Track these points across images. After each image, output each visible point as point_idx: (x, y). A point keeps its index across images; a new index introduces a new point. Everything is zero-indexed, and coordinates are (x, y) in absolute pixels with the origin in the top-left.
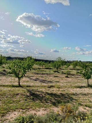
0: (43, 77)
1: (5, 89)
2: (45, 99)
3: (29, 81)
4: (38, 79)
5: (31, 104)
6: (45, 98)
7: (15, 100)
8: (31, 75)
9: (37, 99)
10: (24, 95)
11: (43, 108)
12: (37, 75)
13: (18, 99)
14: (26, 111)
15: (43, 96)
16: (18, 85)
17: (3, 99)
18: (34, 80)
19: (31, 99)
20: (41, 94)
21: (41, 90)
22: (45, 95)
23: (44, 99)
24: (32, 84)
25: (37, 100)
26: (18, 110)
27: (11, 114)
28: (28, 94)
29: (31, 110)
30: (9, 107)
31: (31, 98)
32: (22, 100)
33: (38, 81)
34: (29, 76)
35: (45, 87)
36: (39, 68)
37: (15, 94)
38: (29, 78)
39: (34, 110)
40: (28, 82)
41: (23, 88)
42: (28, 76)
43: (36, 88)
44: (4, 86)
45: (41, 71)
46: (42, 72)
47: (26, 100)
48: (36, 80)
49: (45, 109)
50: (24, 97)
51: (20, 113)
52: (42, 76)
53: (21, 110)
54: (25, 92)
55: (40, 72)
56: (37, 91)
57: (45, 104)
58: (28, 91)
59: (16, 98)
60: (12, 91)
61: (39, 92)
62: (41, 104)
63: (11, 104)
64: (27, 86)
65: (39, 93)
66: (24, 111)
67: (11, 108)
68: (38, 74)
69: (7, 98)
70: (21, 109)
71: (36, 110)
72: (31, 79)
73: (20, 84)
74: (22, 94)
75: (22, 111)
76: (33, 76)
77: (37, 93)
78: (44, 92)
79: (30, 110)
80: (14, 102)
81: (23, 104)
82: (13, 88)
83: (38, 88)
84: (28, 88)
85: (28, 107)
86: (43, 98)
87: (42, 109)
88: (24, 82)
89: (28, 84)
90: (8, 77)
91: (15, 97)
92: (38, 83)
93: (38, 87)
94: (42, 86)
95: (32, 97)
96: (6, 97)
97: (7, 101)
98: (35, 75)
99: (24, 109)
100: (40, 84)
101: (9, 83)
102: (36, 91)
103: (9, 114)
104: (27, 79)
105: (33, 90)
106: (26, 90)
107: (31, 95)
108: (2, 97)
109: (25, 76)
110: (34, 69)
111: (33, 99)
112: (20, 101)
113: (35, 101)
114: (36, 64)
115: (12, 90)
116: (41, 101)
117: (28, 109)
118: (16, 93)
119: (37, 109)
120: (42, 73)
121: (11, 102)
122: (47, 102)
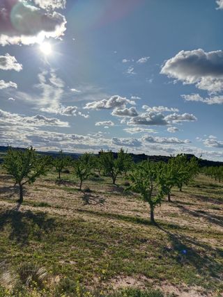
0: (218, 209)
1: (122, 224)
2: (211, 266)
3: (179, 215)
4: (203, 212)
5: (171, 269)
6: (212, 263)
7: (137, 251)
8: (186, 201)
9: (188, 261)
10: (159, 245)
11: (200, 287)
12: (204, 203)
13: (143, 252)
14: (156, 282)
15: (206, 257)
16: (149, 220)
17: (112, 244)
18: (191, 213)
19: (172, 257)
20: (203, 252)
21: (205, 240)
22: (212, 254)
23: (207, 265)
24: (184, 223)
25: (188, 264)
26: (138, 276)
27: (121, 280)
28: (169, 245)
29: (166, 284)
30: (121, 264)
31: (175, 256)
32: (152, 255)
33: (201, 219)
34: (181, 203)
35: (219, 236)
36: (211, 185)
37: (138, 239)
38: (179, 207)
39: (173, 285)
40: (175, 215)
41: (159, 228)
42: (178, 202)
43: (192, 235)
44: (120, 217)
45: (217, 193)
46: (218, 196)
47: (160, 257)
48: (196, 215)
49: (205, 290)
50: (157, 249)
51: (139, 283)
52: (216, 205)
53: (144, 278)
54: (161, 239)
55: (213, 195)
56: (193, 243)
57: (208, 280)
58: (171, 237)
59: (138, 249)
60: (133, 231)
61: (198, 244)
62: (198, 275)
63: (126, 260)
64: (171, 226)
65: (198, 248)
66: (151, 281)
67: (124, 268)
68: (205, 199)
69: (121, 245)
70: (145, 275)
71: (179, 286)
72: (185, 210)
73: (155, 217)
74: (154, 243)
75: (145, 280)
76: (191, 202)
77: (193, 246)
78: (214, 247)
79: (165, 282)
80: (132, 255)
81: (152, 265)
82: (138, 226)
83: (200, 235)
84: (172, 232)
85: (162, 275)
86: (206, 261)
87: (196, 288)
88: (166, 214)
89: (174, 221)
90: (131, 200)
91: (138, 246)
92: (200, 224)
93: (198, 232)
94: (210, 233)
95: (176, 253)
96: (119, 243)
97: (118, 250)
98: (198, 202)
99: (151, 278)
100: (205, 225)
101: (132, 213)
102: (189, 241)
103: (116, 278)
104: (174, 208)
105: (183, 237)
106: (165, 233)
107: (176, 249)
108: (111, 240)
109: (169, 201)
110: (198, 186)
111: (178, 259)
112: (146, 257)
113: (182, 265)
114: (206, 175)
115: (134, 229)
116: (198, 267)
117: (162, 279)
118: (140, 237)
119: (184, 284)
120: (219, 199)
121: (127, 254)
122: (213, 275)
